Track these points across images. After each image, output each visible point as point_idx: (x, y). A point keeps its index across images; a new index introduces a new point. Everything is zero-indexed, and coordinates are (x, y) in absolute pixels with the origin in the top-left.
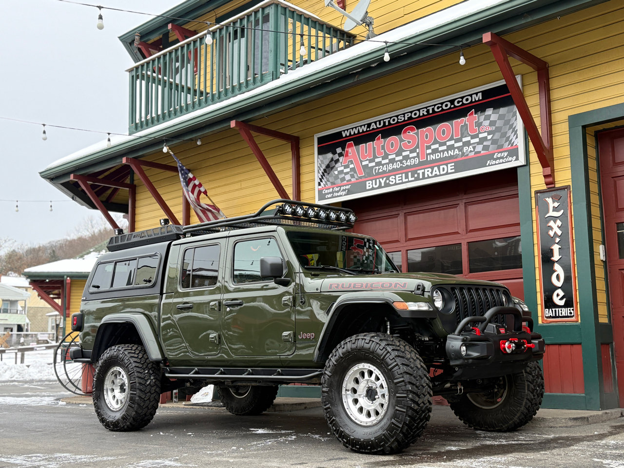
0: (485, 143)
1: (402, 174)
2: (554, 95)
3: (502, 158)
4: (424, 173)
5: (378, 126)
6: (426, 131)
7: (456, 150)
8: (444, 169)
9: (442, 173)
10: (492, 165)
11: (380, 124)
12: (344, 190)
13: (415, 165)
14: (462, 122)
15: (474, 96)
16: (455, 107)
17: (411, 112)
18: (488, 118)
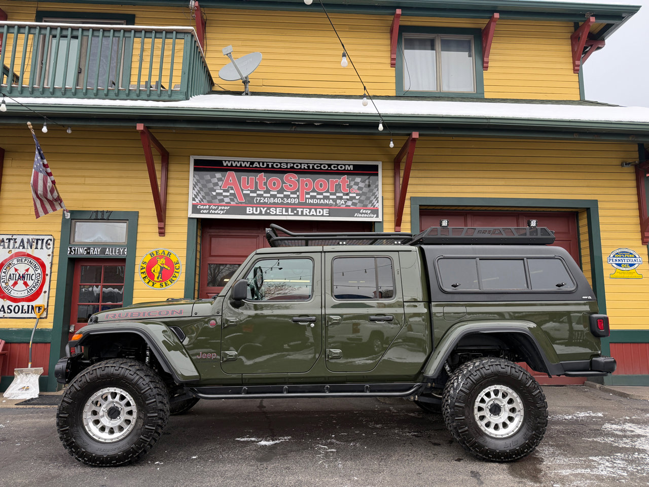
0: (354, 201)
1: (283, 208)
3: (367, 214)
4: (302, 212)
5: (261, 166)
7: (331, 200)
8: (320, 212)
9: (318, 214)
10: (358, 217)
11: (263, 165)
12: (221, 210)
13: (294, 204)
14: (336, 181)
15: (347, 166)
16: (331, 169)
17: (294, 164)
18: (356, 184)
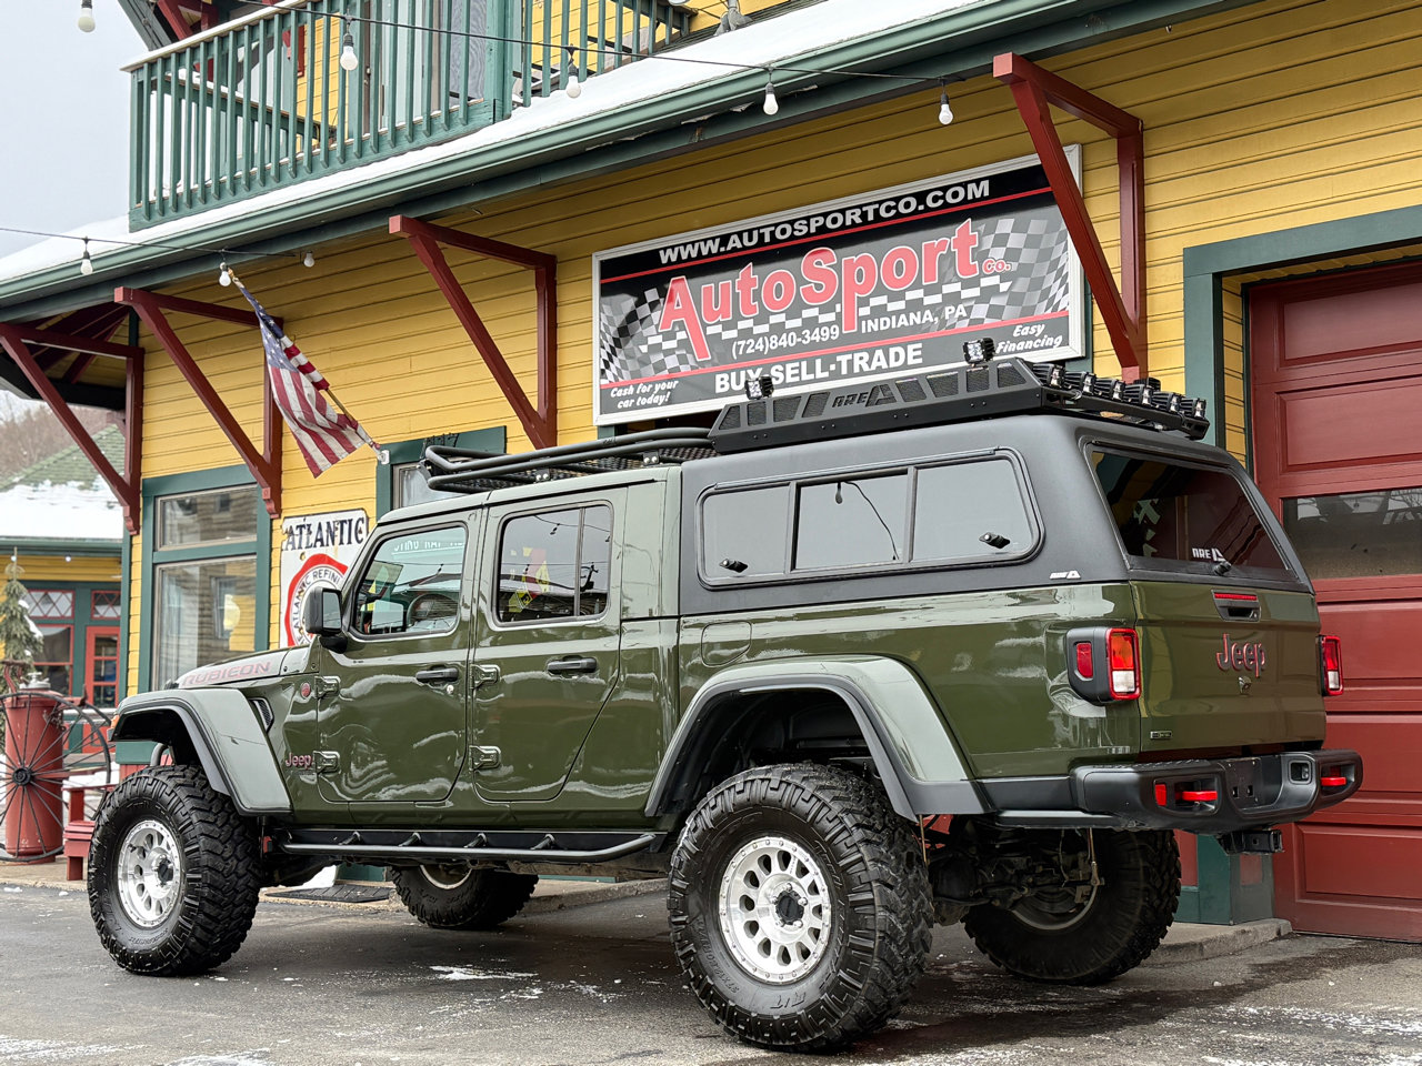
0: (994, 301)
1: (800, 361)
2: (1155, 196)
3: (1031, 337)
4: (850, 363)
5: (747, 243)
6: (859, 262)
7: (928, 312)
8: (897, 356)
9: (893, 364)
10: (1008, 353)
11: (750, 239)
12: (661, 393)
13: (830, 343)
14: (941, 246)
15: (972, 187)
16: (928, 209)
17: (825, 215)
18: (1001, 240)
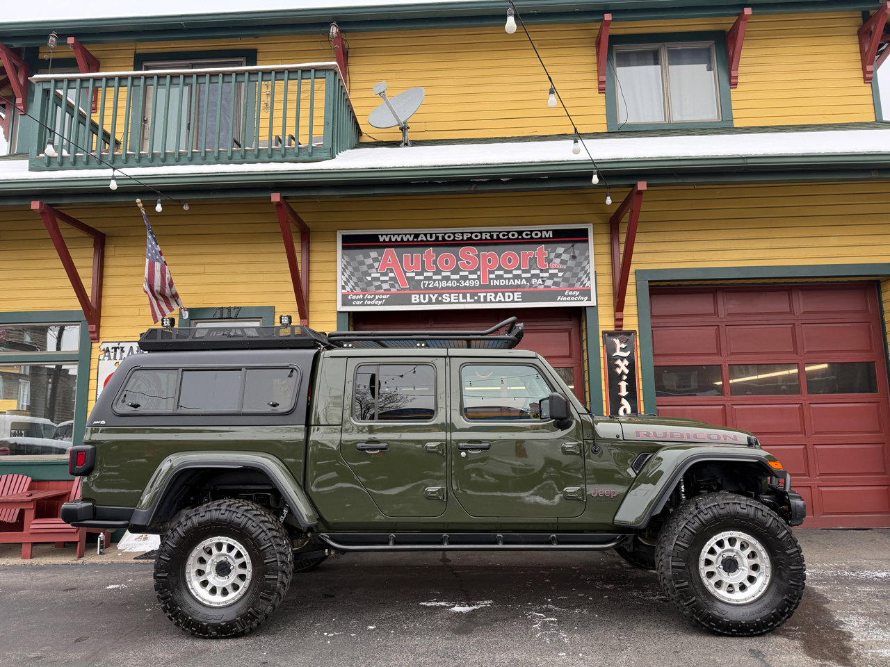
0: (555, 279)
1: (459, 293)
3: (574, 296)
4: (485, 297)
5: (429, 239)
6: (489, 255)
7: (524, 280)
8: (509, 297)
9: (507, 300)
10: (562, 301)
11: (431, 237)
12: (379, 299)
13: (474, 287)
14: (531, 254)
15: (544, 233)
16: (523, 238)
17: (472, 233)
18: (559, 256)
